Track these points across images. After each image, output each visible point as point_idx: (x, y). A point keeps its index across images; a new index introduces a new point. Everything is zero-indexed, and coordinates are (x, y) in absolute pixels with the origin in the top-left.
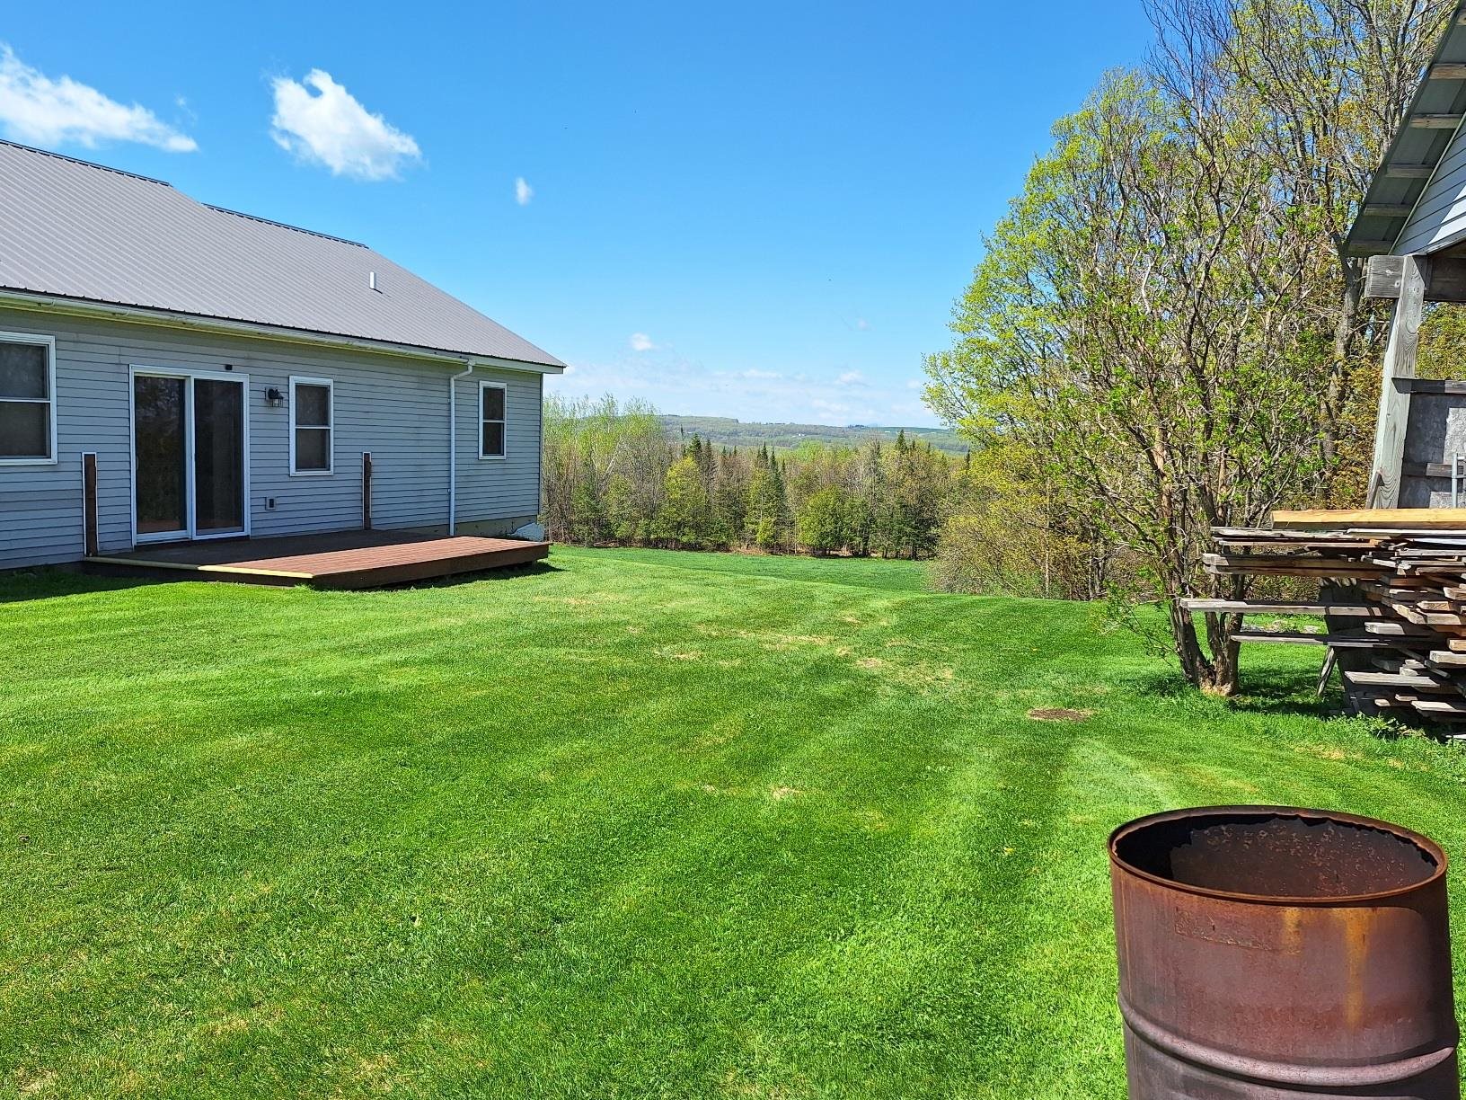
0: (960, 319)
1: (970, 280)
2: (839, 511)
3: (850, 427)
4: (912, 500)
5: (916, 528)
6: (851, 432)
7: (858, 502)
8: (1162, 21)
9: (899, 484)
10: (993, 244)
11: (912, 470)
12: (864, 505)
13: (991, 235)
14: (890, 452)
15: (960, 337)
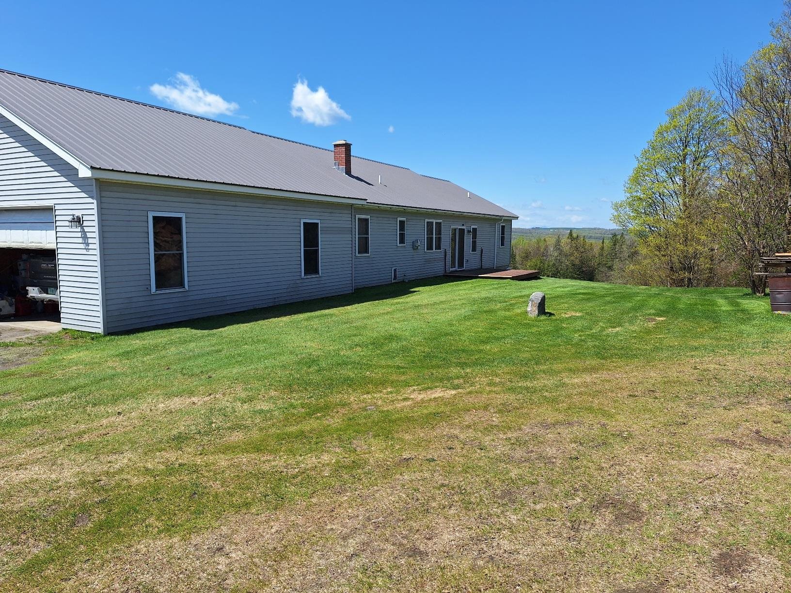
0: (627, 188)
1: (630, 173)
2: (542, 268)
3: (533, 228)
4: (577, 262)
5: (579, 275)
6: (534, 231)
7: (551, 264)
8: (721, 88)
9: (572, 254)
10: (640, 159)
11: (577, 249)
12: (554, 264)
13: (639, 155)
14: (565, 240)
15: (628, 195)
